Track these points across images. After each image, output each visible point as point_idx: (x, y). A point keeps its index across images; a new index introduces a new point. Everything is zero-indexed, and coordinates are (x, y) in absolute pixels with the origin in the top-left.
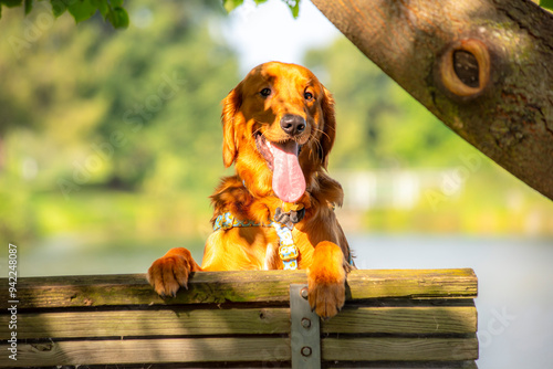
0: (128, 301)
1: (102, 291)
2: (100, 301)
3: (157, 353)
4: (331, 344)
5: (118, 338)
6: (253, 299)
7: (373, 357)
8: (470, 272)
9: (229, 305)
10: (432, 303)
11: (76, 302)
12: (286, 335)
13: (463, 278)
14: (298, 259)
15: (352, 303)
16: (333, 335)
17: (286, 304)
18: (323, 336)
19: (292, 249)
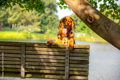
0: (45, 46)
1: (42, 45)
2: (42, 46)
3: (49, 53)
4: (71, 54)
5: (43, 51)
6: (61, 47)
7: (76, 56)
8: (89, 45)
9: (58, 48)
10: (84, 49)
11: (38, 46)
12: (65, 52)
13: (88, 46)
14: (68, 43)
15: (74, 49)
16: (71, 53)
17: (65, 48)
18: (70, 53)
19: (67, 41)
